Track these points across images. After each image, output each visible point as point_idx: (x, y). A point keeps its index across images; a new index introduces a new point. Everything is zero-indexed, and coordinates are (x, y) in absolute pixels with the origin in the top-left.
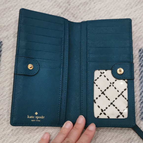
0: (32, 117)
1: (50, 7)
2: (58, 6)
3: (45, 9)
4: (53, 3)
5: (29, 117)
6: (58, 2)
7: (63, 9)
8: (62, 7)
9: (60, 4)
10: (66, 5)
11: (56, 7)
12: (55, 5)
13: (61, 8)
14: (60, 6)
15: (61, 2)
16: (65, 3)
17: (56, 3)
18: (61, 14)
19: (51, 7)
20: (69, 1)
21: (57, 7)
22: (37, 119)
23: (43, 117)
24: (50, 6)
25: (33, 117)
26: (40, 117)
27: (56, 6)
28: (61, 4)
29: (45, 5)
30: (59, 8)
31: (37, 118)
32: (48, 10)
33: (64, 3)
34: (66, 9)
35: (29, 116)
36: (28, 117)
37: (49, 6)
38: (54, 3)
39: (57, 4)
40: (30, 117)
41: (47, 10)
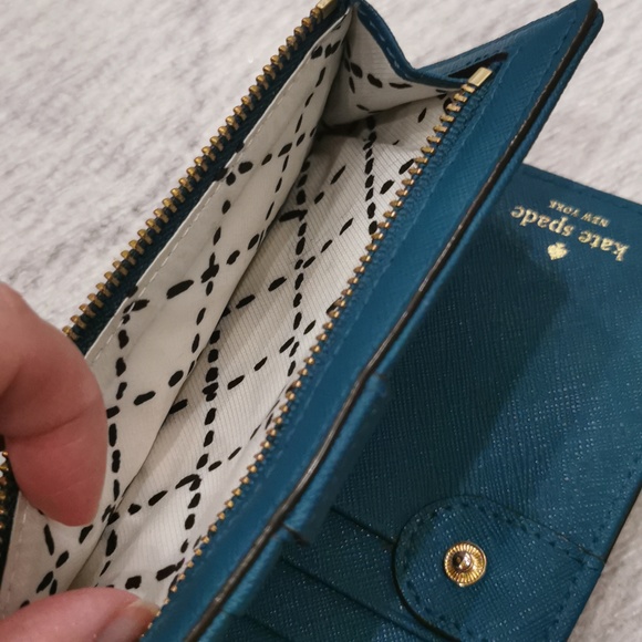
0: (595, 244)
1: (50, 176)
2: (111, 159)
3: (18, 189)
4: (75, 146)
5: (614, 248)
6: (112, 133)
7: (143, 175)
8: (141, 167)
9: (122, 146)
10: (167, 150)
11: (97, 172)
12: (89, 159)
13: (129, 175)
14: (122, 161)
15: (136, 129)
16: (160, 138)
17: (96, 140)
18: (130, 219)
19: (57, 176)
20: (192, 121)
21: (104, 167)
22: (564, 219)
23: (525, 216)
24: (55, 169)
25: (586, 237)
26: (542, 220)
27: (96, 164)
28: (134, 144)
29: (17, 166)
30: (119, 177)
31: (566, 224)
32: (38, 198)
33: (152, 137)
34: (166, 174)
35: (610, 254)
36: (622, 250)
37: (46, 170)
38: (86, 146)
39: (106, 150)
40: (607, 243)
41: (31, 200)
